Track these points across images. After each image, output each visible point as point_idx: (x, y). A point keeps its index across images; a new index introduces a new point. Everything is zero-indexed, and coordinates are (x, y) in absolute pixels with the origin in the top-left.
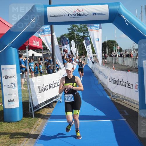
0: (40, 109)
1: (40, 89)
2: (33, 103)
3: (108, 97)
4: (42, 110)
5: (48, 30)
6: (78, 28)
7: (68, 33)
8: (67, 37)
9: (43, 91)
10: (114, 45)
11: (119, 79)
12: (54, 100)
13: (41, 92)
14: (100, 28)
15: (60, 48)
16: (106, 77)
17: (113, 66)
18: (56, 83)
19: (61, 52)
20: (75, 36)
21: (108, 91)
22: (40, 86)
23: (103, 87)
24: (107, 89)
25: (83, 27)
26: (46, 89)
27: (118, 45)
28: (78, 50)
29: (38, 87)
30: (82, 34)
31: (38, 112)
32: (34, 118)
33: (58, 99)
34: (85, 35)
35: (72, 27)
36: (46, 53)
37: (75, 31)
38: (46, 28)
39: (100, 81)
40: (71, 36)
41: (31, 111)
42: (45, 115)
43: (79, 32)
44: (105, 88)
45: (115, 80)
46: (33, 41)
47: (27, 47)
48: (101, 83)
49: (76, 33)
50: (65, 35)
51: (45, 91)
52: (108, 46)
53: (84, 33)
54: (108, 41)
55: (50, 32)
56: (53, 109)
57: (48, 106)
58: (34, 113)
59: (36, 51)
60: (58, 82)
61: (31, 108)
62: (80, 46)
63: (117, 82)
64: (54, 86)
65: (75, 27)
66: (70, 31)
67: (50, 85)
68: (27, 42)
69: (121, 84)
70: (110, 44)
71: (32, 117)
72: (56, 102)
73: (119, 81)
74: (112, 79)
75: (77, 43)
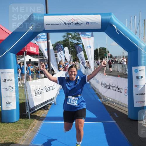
0: (36, 111)
1: (36, 92)
2: (29, 105)
3: (99, 100)
4: (38, 112)
5: (44, 37)
6: (72, 35)
7: (63, 40)
8: (62, 44)
9: (39, 94)
10: (105, 52)
11: (109, 84)
12: (49, 103)
13: (37, 95)
14: (92, 36)
15: (55, 54)
16: (98, 82)
17: (105, 72)
18: (51, 87)
19: (56, 58)
20: (69, 43)
21: (99, 94)
22: (36, 90)
23: (95, 91)
24: (99, 93)
25: (77, 35)
26: (42, 92)
27: (109, 52)
28: (72, 57)
29: (35, 90)
30: (75, 42)
31: (34, 114)
32: (30, 119)
33: (53, 102)
34: (78, 42)
35: (67, 35)
36: (42, 59)
37: (69, 38)
38: (42, 36)
39: (92, 85)
40: (66, 43)
41: (28, 113)
42: (41, 116)
43: (72, 40)
44: (96, 92)
45: (106, 85)
46: (31, 47)
47: (25, 52)
48: (93, 87)
49: (70, 40)
50: (59, 42)
51: (40, 94)
52: (100, 53)
53: (77, 40)
54: (99, 48)
55: (46, 39)
56: (48, 111)
57: (43, 108)
58: (30, 115)
59: (32, 56)
60: (53, 86)
61: (27, 110)
62: (74, 52)
63: (108, 87)
64: (49, 90)
65: (70, 35)
66: (65, 38)
67: (45, 88)
68: (24, 48)
69: (112, 89)
70: (101, 51)
71: (28, 118)
72: (50, 104)
73: (109, 86)
74: (104, 83)
75: (71, 50)
